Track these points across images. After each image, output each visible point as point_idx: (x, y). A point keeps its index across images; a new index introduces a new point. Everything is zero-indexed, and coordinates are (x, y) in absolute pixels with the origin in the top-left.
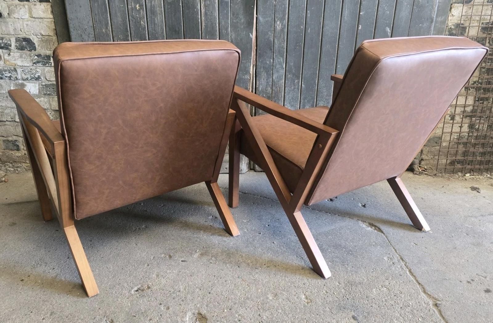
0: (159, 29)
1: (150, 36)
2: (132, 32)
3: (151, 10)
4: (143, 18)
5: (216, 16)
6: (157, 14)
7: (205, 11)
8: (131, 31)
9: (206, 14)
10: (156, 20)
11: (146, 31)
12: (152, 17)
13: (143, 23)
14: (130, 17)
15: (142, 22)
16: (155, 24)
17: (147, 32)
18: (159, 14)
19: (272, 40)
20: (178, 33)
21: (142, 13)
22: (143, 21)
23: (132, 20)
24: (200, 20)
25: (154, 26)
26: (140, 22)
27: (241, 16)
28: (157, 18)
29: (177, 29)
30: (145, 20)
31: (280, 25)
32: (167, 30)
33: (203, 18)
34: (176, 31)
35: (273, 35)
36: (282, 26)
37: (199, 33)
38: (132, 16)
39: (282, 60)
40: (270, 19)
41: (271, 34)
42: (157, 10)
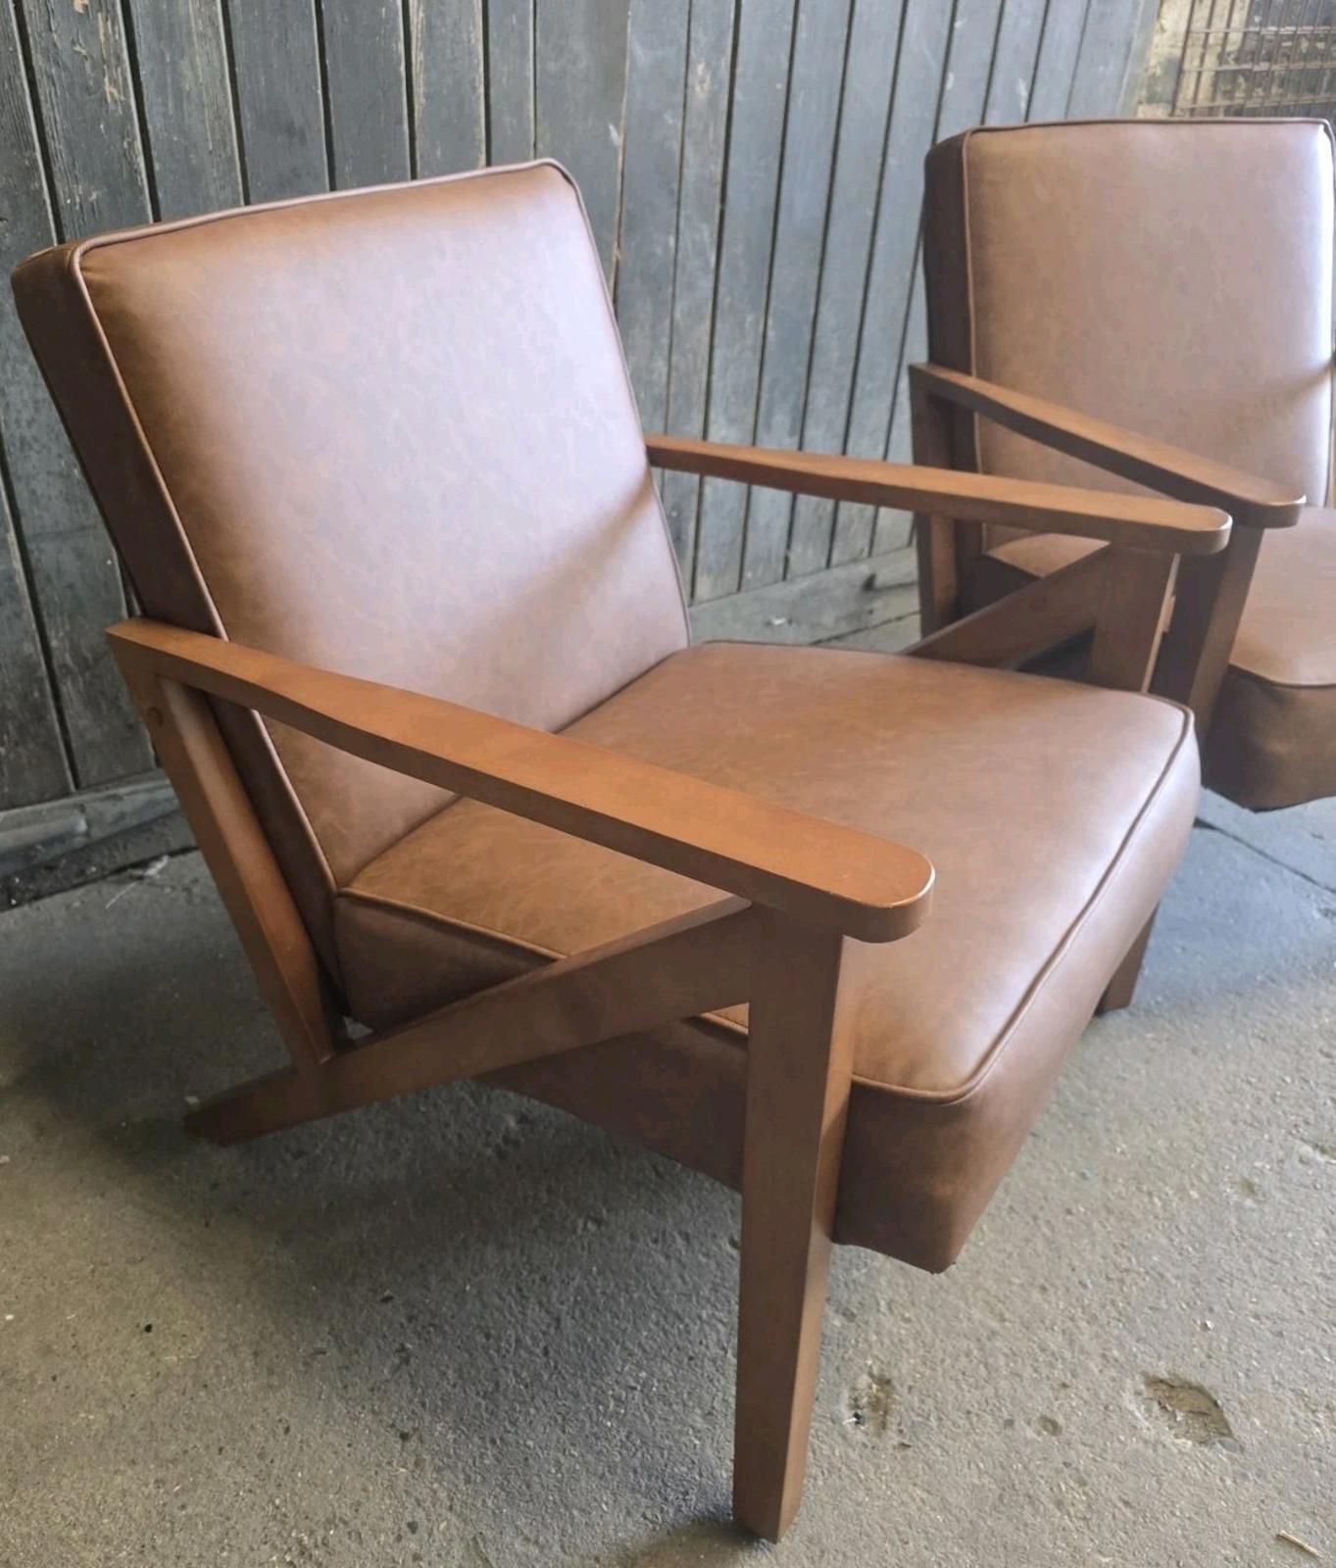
0: (203, 122)
1: (157, 167)
2: (57, 146)
4: (113, 61)
5: (473, 41)
6: (189, 34)
7: (428, 18)
8: (49, 141)
9: (429, 27)
10: (188, 73)
11: (134, 139)
12: (163, 55)
13: (114, 91)
14: (38, 60)
15: (108, 88)
16: (179, 95)
17: (138, 144)
18: (202, 36)
19: (676, 146)
20: (303, 139)
21: (106, 34)
22: (114, 82)
23: (50, 77)
24: (402, 68)
25: (179, 106)
26: (100, 84)
27: (578, 44)
28: (193, 68)
29: (299, 122)
30: (123, 73)
31: (708, 78)
32: (247, 126)
33: (417, 57)
34: (290, 130)
35: (680, 125)
36: (713, 83)
37: (403, 133)
38: (53, 55)
39: (707, 234)
40: (673, 54)
41: (672, 120)
42: (188, 15)
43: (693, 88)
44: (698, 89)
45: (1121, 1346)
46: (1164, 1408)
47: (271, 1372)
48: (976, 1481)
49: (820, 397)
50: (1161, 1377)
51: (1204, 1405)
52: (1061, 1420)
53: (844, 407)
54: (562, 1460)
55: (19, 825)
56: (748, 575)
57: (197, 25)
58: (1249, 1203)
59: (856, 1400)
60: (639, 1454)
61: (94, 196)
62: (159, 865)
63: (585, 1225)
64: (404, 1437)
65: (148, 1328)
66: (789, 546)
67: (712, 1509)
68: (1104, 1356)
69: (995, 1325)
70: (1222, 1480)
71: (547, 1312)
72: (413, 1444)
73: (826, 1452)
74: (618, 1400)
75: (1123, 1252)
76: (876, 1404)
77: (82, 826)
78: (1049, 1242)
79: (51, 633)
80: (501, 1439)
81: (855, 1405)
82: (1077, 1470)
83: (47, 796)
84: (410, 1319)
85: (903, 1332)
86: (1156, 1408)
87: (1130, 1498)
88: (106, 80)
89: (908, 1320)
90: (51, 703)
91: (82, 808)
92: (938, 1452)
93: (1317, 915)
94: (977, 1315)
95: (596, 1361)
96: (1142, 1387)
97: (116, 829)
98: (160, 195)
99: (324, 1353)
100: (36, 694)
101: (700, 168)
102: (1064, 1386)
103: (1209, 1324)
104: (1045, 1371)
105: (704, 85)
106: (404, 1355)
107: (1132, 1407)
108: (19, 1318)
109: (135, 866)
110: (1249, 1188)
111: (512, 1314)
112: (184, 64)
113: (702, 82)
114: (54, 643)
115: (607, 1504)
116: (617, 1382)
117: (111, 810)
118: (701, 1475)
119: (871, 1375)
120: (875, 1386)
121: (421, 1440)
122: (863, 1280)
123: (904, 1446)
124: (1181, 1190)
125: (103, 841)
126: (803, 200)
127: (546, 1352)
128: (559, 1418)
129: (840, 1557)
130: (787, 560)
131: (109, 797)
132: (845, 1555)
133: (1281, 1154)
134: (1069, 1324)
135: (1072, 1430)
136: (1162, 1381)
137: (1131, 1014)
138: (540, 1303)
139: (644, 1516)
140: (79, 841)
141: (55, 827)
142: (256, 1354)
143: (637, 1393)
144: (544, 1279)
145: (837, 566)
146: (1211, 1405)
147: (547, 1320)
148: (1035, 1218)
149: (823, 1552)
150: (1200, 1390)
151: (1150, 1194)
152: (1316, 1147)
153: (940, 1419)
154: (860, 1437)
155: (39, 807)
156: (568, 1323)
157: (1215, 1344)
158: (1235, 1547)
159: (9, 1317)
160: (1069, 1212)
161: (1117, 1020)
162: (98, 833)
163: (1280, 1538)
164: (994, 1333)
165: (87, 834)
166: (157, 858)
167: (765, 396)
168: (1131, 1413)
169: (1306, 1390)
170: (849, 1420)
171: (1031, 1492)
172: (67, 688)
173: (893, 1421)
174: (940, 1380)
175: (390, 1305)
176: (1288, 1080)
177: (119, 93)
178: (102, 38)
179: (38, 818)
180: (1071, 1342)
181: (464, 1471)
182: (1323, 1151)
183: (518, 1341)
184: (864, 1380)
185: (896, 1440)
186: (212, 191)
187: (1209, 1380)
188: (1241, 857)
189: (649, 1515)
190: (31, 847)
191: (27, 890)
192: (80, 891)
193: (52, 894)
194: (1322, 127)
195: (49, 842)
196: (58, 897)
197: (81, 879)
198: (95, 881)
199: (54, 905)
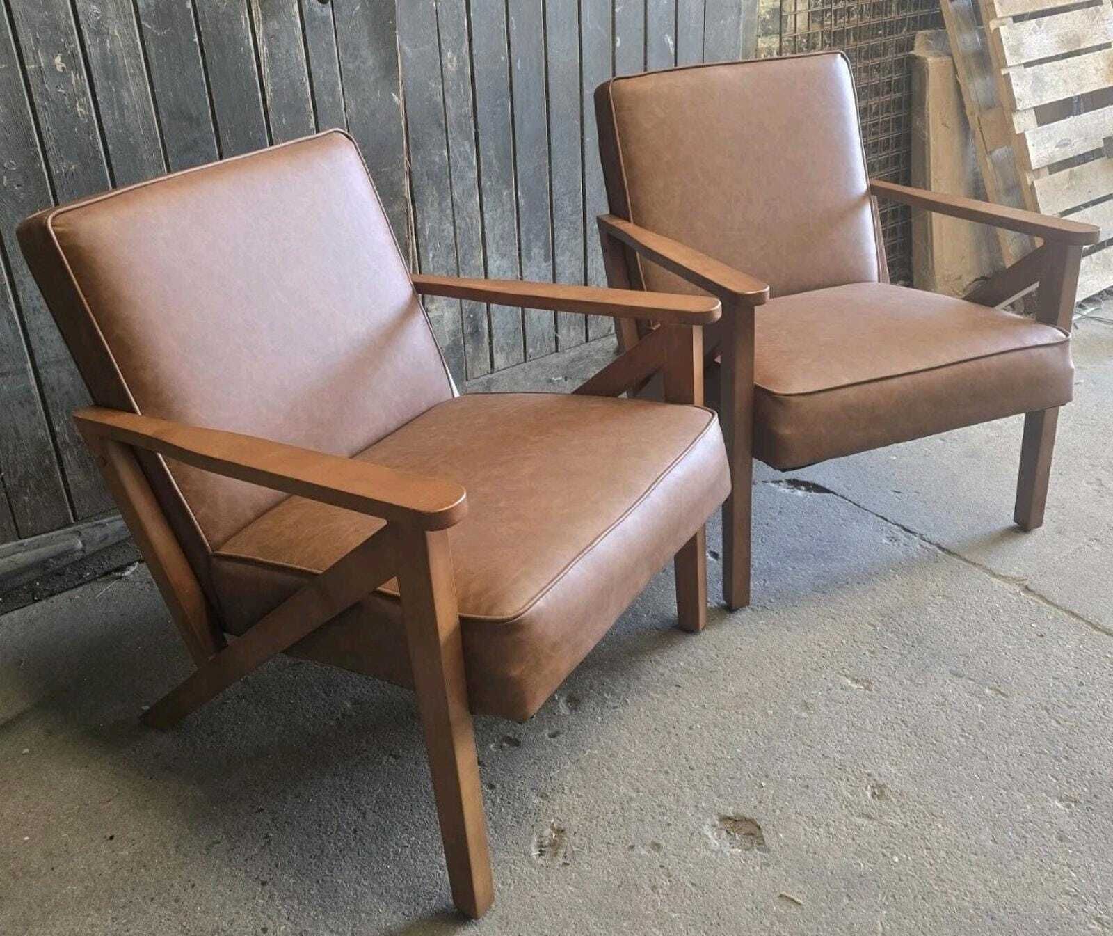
0: (136, 120)
1: (110, 147)
2: (50, 143)
3: (104, 67)
4: (81, 95)
5: (299, 59)
6: (126, 75)
7: (270, 50)
8: (45, 140)
9: (271, 55)
10: (126, 96)
11: (96, 134)
12: (110, 88)
13: (83, 110)
14: (37, 99)
15: (79, 109)
16: (122, 108)
17: (99, 137)
18: (133, 76)
19: (440, 99)
20: (199, 124)
21: (76, 81)
22: (82, 105)
23: (44, 107)
24: (257, 78)
25: (122, 115)
26: (74, 107)
27: (365, 52)
28: (129, 91)
29: (194, 113)
30: (87, 99)
31: (455, 59)
32: (163, 120)
33: (266, 71)
34: (190, 118)
35: (440, 87)
36: (458, 61)
37: (260, 113)
38: (45, 95)
39: (469, 147)
40: (429, 48)
41: (435, 86)
42: (124, 66)
43: (446, 65)
44: (449, 66)
45: (708, 800)
46: (728, 833)
48: (606, 879)
49: (562, 236)
50: (728, 815)
51: (753, 829)
52: (663, 844)
53: (581, 240)
54: (358, 888)
55: (39, 546)
56: (531, 351)
57: (130, 70)
58: (804, 714)
59: (541, 842)
60: (405, 882)
61: (73, 167)
62: (132, 569)
63: (388, 760)
64: (264, 883)
65: (112, 838)
66: (556, 330)
67: (444, 906)
68: (696, 806)
69: (633, 795)
70: (753, 868)
71: (359, 810)
72: (267, 888)
73: (519, 870)
74: (396, 854)
75: (719, 748)
76: (554, 844)
77: (80, 545)
78: (675, 746)
79: (55, 422)
80: (322, 879)
81: (541, 845)
82: (668, 869)
83: (57, 526)
84: (273, 820)
85: (576, 803)
86: (724, 833)
87: (696, 881)
88: (78, 105)
89: (579, 796)
90: (57, 467)
91: (79, 533)
92: (585, 866)
93: (885, 541)
94: (623, 789)
95: (385, 834)
96: (717, 822)
97: (102, 545)
98: (113, 163)
99: (219, 843)
100: (48, 462)
101: (459, 110)
102: (669, 825)
103: (764, 784)
104: (659, 818)
105: (452, 62)
106: (267, 840)
107: (709, 834)
108: (32, 838)
109: (117, 570)
110: (806, 706)
111: (336, 813)
112: (124, 92)
113: (451, 62)
114: (57, 429)
115: (382, 909)
116: (396, 844)
117: (99, 534)
118: (440, 889)
119: (553, 828)
120: (554, 835)
121: (274, 884)
122: (556, 777)
123: (566, 864)
124: (764, 711)
125: (93, 554)
126: (530, 124)
127: (355, 831)
128: (359, 867)
129: (517, 926)
130: (556, 339)
131: (97, 525)
132: (520, 924)
133: (830, 685)
134: (678, 790)
135: (668, 847)
136: (729, 818)
138: (355, 805)
139: (404, 914)
140: (78, 555)
141: (61, 546)
143: (408, 850)
144: (358, 791)
145: (593, 340)
146: (756, 829)
147: (357, 814)
148: (669, 733)
149: (507, 923)
150: (751, 821)
151: (743, 715)
152: (853, 679)
153: (590, 848)
154: (540, 861)
155: (51, 534)
156: (370, 814)
157: (765, 795)
158: (753, 902)
159: (26, 838)
160: (691, 728)
161: (742, 614)
162: (89, 549)
163: (781, 896)
164: (631, 800)
165: (83, 550)
166: (131, 564)
167: (523, 238)
168: (707, 836)
169: (815, 816)
170: (535, 852)
171: (638, 883)
172: (67, 456)
173: (561, 852)
174: (594, 827)
175: (261, 813)
176: (844, 642)
177: (85, 109)
178: (74, 83)
179: (50, 541)
180: (678, 801)
182: (857, 682)
183: (339, 826)
184: (547, 832)
185: (562, 861)
186: (144, 157)
187: (760, 816)
189: (406, 912)
190: (46, 560)
191: (45, 590)
192: (80, 589)
193: (61, 592)
194: (839, 55)
195: (58, 557)
196: (66, 594)
197: (81, 581)
198: (89, 582)
199: (62, 599)
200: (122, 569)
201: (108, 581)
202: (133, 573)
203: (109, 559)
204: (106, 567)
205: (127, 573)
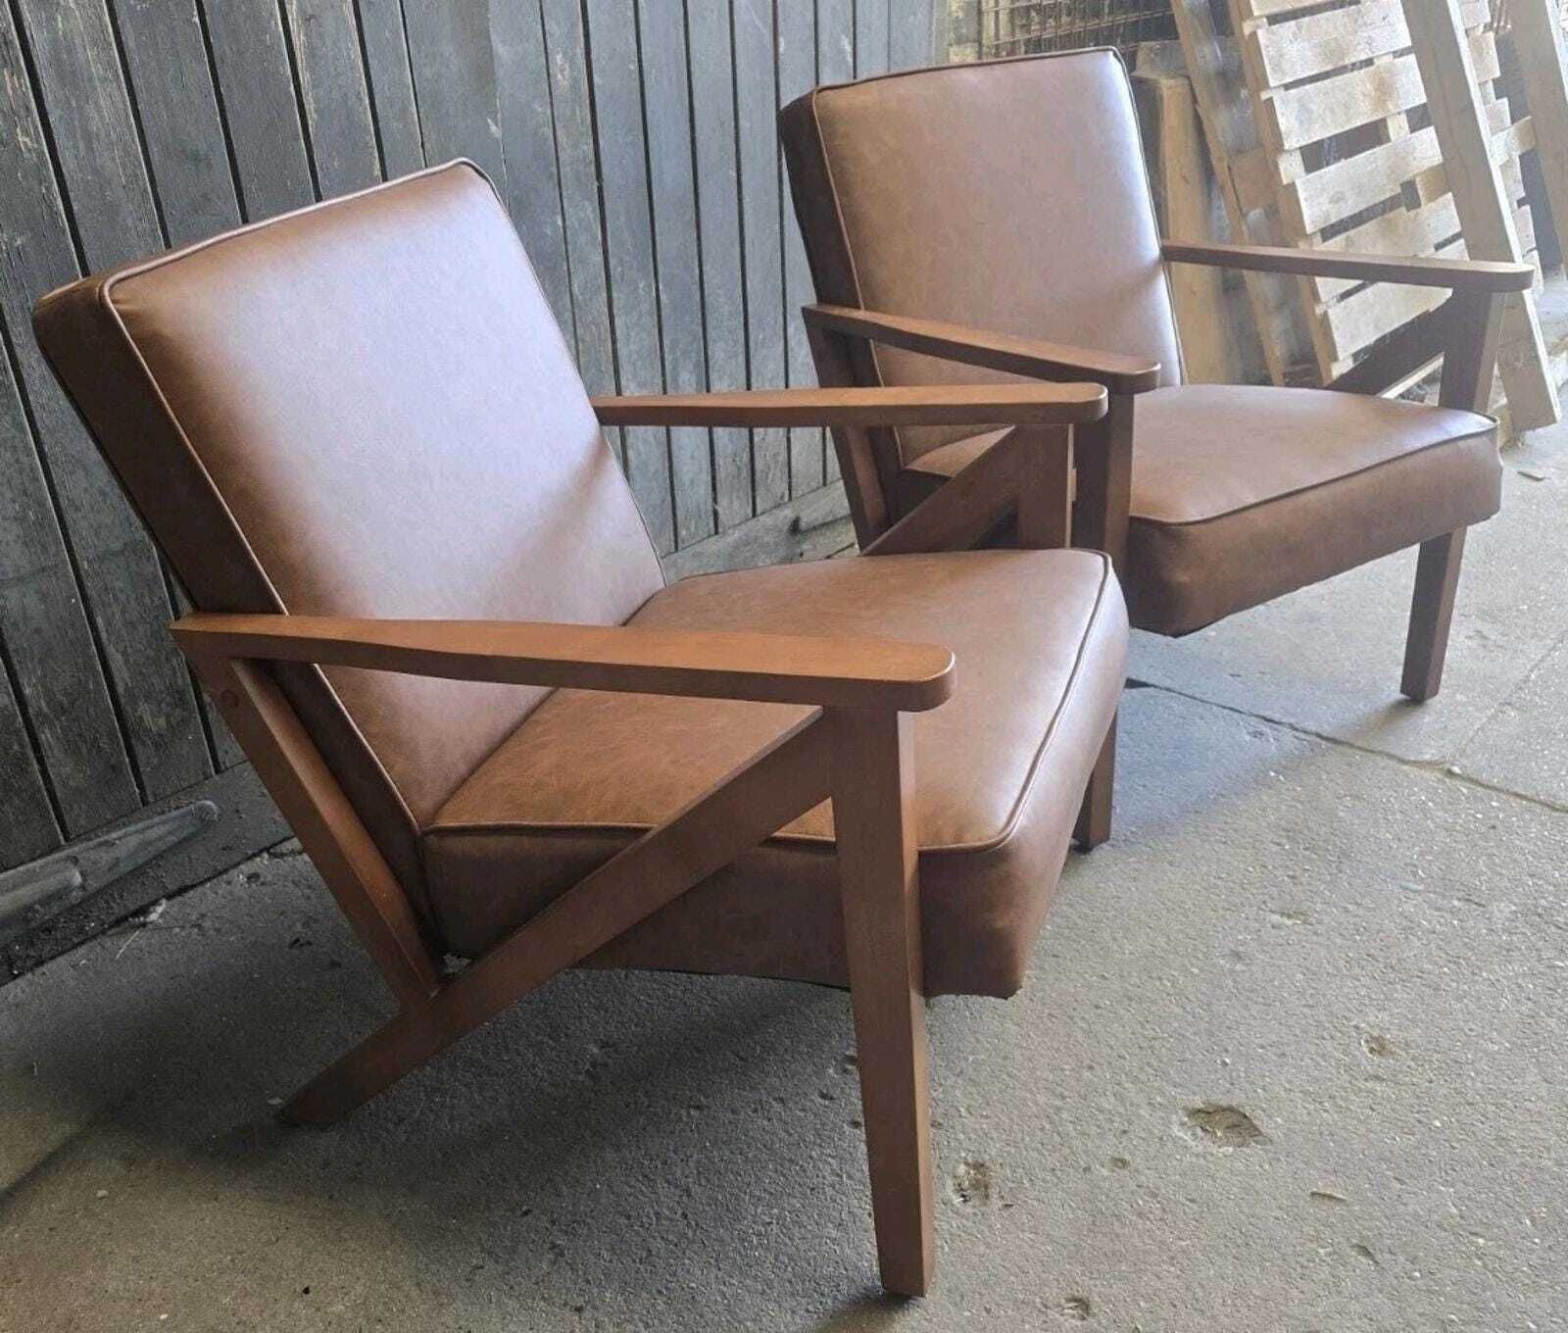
0: (113, 159)
1: (75, 205)
3: (56, 61)
4: (23, 113)
6: (90, 79)
7: (310, 40)
9: (312, 52)
10: (94, 114)
11: (50, 182)
12: (68, 101)
13: (27, 140)
15: (21, 138)
16: (88, 138)
17: (55, 188)
18: (103, 79)
19: (548, 132)
20: (209, 166)
21: (13, 89)
22: (26, 132)
24: (292, 89)
25: (90, 149)
26: (13, 135)
27: (448, 49)
28: (98, 106)
29: (202, 147)
30: (33, 122)
31: (567, 66)
32: (155, 158)
33: (305, 77)
34: (196, 158)
35: (549, 112)
36: (572, 71)
37: (300, 150)
39: (590, 211)
40: (533, 47)
41: (541, 109)
42: (87, 61)
43: (556, 76)
44: (559, 77)
45: (1162, 1093)
46: (1204, 1130)
47: (437, 1294)
48: (1071, 1216)
49: (718, 352)
50: (1197, 1107)
51: (1235, 1119)
52: (1127, 1157)
53: (742, 359)
54: (725, 1289)
55: (15, 887)
56: (683, 533)
57: (96, 70)
58: (1239, 967)
59: (959, 1185)
60: (789, 1269)
61: (19, 242)
62: (160, 909)
63: (689, 1113)
64: (579, 1310)
65: (306, 1291)
66: (715, 500)
67: (862, 1291)
68: (1150, 1104)
69: (1058, 1103)
70: (1261, 1167)
71: (676, 1187)
72: (587, 1314)
73: (946, 1227)
74: (759, 1234)
75: (1148, 1026)
76: (976, 1185)
77: (77, 879)
78: (1088, 1033)
79: (23, 681)
80: (666, 1288)
81: (960, 1190)
82: (1148, 1187)
83: (38, 851)
84: (553, 1222)
85: (985, 1126)
86: (1199, 1132)
87: (1195, 1195)
88: (18, 130)
89: (987, 1117)
90: (31, 754)
91: (75, 860)
92: (1036, 1203)
93: (1248, 738)
94: (1041, 1099)
95: (730, 1212)
96: (1186, 1119)
97: (111, 876)
98: (82, 232)
99: (482, 1268)
100: (16, 747)
101: (575, 150)
102: (1125, 1132)
103: (1227, 1061)
104: (1107, 1126)
105: (566, 73)
106: (556, 1250)
107: (1180, 1134)
108: (173, 1315)
109: (136, 913)
110: (1237, 956)
111: (643, 1195)
112: (90, 110)
113: (562, 71)
114: (27, 691)
115: (773, 1310)
116: (754, 1222)
117: (105, 857)
118: (846, 1270)
119: (967, 1164)
120: (972, 1171)
121: (595, 1308)
122: (941, 1096)
123: (1007, 1206)
124: (1185, 970)
125: (98, 892)
126: (671, 170)
127: (685, 1216)
128: (712, 1261)
129: (977, 1296)
130: (716, 513)
131: (100, 844)
132: (980, 1294)
133: (1257, 925)
134: (1117, 1087)
135: (1138, 1161)
136: (1199, 1111)
137: (1113, 846)
138: (668, 1182)
139: (808, 1311)
140: (75, 896)
141: (50, 884)
142: (418, 1285)
143: (774, 1226)
144: (665, 1163)
145: (763, 513)
146: (1240, 1118)
147: (678, 1192)
148: (1071, 1018)
149: (962, 1296)
150: (1231, 1109)
151: (1160, 978)
152: (1283, 914)
153: (1031, 1180)
154: (969, 1210)
155: (31, 865)
156: (695, 1190)
157: (1234, 1074)
158: (1281, 1209)
159: (163, 1317)
160: (1097, 1007)
161: (1101, 854)
162: (92, 884)
163: (1313, 1194)
164: (1059, 1109)
165: (82, 887)
166: (156, 901)
167: (667, 357)
168: (1181, 1138)
169: (1311, 1089)
170: (957, 1200)
171: (1117, 1212)
172: (46, 736)
173: (994, 1192)
174: (1025, 1153)
175: (530, 1216)
177: (31, 140)
178: (10, 92)
179: (32, 877)
180: (1122, 1101)
181: (641, 1320)
183: (657, 1214)
184: (962, 1169)
185: (1000, 1204)
186: (129, 222)
187: (1236, 1099)
188: (1177, 706)
189: (811, 1308)
190: (29, 908)
191: (28, 956)
192: (82, 950)
193: (52, 958)
194: (1111, 53)
195: (47, 900)
196: (61, 960)
197: (82, 937)
198: (94, 937)
199: (59, 967)
200: (144, 911)
201: (123, 933)
202: (162, 915)
203: (121, 897)
204: (118, 911)
205: (153, 917)
